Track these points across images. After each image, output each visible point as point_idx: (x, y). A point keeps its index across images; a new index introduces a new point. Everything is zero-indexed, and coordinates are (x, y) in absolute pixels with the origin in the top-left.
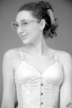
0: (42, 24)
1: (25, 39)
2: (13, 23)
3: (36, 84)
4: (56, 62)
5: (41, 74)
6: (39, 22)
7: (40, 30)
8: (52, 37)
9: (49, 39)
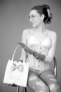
0: (43, 17)
1: (33, 24)
2: (28, 16)
3: (38, 48)
4: (49, 37)
5: (41, 43)
6: (41, 16)
7: (41, 20)
8: (49, 23)
9: (48, 24)
